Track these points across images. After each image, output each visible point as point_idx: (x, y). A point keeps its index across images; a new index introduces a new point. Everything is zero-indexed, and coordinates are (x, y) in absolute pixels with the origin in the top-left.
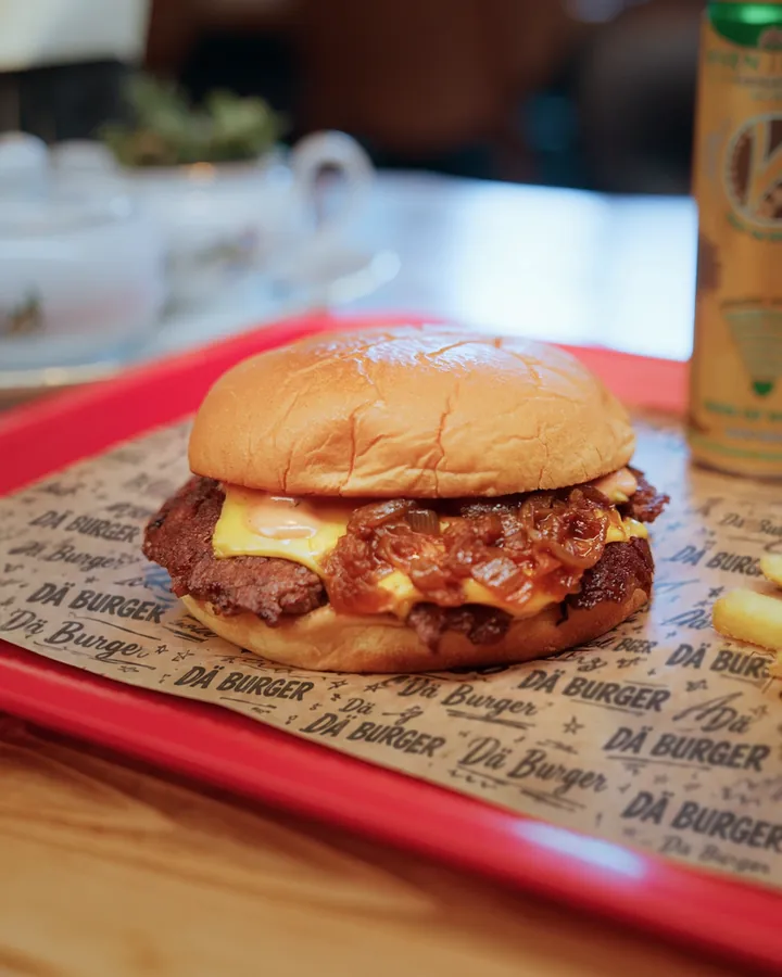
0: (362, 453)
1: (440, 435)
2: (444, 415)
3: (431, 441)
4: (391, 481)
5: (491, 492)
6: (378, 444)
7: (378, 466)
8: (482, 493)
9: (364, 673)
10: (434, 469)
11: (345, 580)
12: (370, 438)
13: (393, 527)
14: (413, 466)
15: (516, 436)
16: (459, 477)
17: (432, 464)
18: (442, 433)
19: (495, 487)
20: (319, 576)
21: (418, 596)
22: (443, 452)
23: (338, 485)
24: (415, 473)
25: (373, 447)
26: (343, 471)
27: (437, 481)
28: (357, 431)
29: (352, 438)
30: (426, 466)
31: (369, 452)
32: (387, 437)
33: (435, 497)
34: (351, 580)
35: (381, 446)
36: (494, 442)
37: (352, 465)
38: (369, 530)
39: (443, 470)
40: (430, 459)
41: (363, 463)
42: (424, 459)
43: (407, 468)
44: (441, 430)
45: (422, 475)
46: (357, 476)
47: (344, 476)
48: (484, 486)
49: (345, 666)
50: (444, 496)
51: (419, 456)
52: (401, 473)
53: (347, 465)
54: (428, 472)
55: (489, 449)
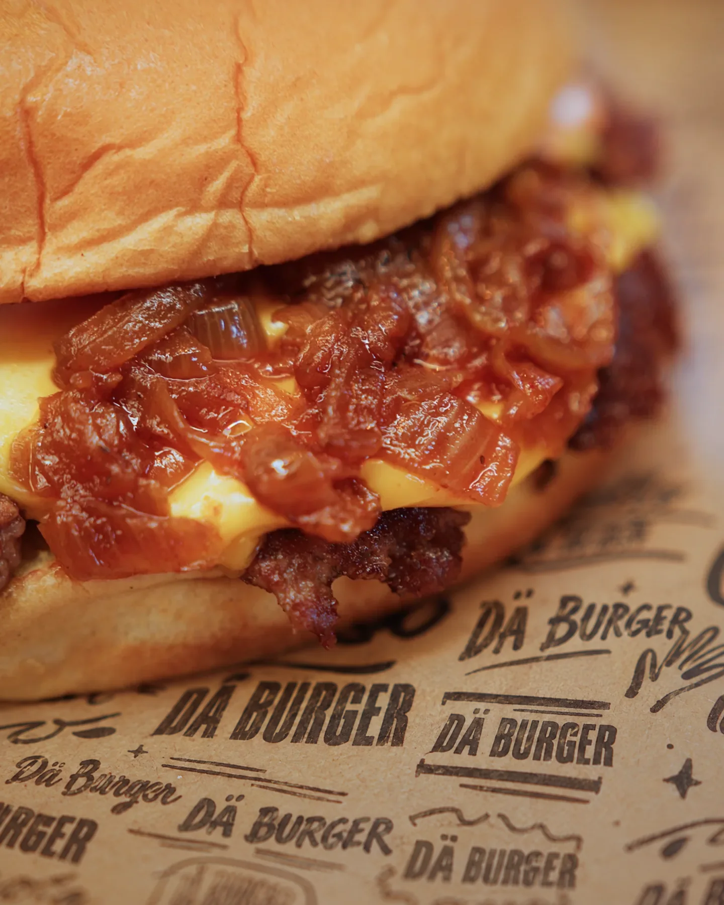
0: (65, 192)
1: (239, 120)
2: (239, 69)
3: (224, 142)
4: (146, 254)
5: (368, 232)
6: (99, 168)
7: (111, 219)
8: (350, 238)
9: (147, 688)
10: (240, 205)
11: (91, 511)
12: (78, 158)
13: (167, 357)
14: (194, 207)
15: (403, 90)
16: (298, 214)
17: (235, 195)
18: (246, 115)
19: (377, 220)
20: (13, 501)
21: (269, 520)
22: (254, 163)
23: (19, 278)
24: (199, 222)
25: (89, 176)
26: (23, 241)
27: (250, 232)
28: (41, 144)
29: (35, 163)
30: (223, 203)
31: (79, 188)
32: (120, 148)
33: (248, 267)
34: (103, 508)
35: (110, 174)
36: (362, 115)
37: (42, 225)
38: (117, 378)
39: (261, 205)
40: (229, 186)
41: (71, 216)
42: (217, 185)
43: (180, 215)
44: (239, 110)
45: (215, 225)
46: (59, 249)
47: (26, 254)
48: (353, 221)
49: (104, 680)
50: (268, 262)
51: (203, 181)
52: (167, 230)
53: (30, 226)
54: (229, 216)
55: (352, 134)
